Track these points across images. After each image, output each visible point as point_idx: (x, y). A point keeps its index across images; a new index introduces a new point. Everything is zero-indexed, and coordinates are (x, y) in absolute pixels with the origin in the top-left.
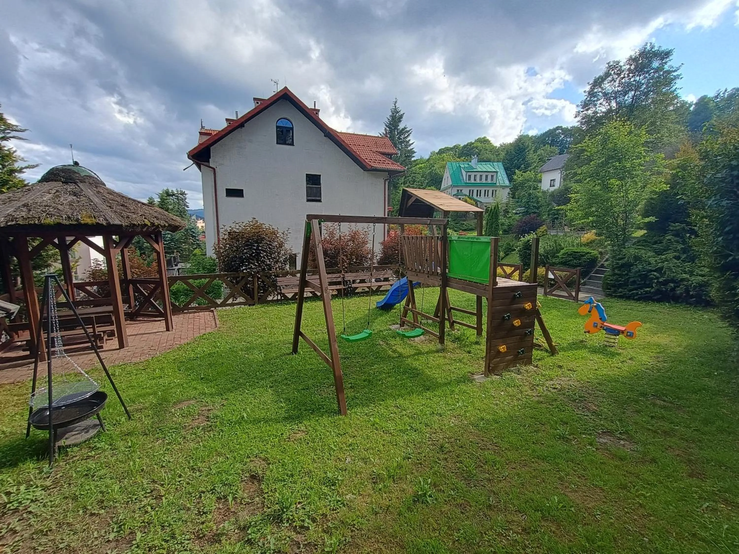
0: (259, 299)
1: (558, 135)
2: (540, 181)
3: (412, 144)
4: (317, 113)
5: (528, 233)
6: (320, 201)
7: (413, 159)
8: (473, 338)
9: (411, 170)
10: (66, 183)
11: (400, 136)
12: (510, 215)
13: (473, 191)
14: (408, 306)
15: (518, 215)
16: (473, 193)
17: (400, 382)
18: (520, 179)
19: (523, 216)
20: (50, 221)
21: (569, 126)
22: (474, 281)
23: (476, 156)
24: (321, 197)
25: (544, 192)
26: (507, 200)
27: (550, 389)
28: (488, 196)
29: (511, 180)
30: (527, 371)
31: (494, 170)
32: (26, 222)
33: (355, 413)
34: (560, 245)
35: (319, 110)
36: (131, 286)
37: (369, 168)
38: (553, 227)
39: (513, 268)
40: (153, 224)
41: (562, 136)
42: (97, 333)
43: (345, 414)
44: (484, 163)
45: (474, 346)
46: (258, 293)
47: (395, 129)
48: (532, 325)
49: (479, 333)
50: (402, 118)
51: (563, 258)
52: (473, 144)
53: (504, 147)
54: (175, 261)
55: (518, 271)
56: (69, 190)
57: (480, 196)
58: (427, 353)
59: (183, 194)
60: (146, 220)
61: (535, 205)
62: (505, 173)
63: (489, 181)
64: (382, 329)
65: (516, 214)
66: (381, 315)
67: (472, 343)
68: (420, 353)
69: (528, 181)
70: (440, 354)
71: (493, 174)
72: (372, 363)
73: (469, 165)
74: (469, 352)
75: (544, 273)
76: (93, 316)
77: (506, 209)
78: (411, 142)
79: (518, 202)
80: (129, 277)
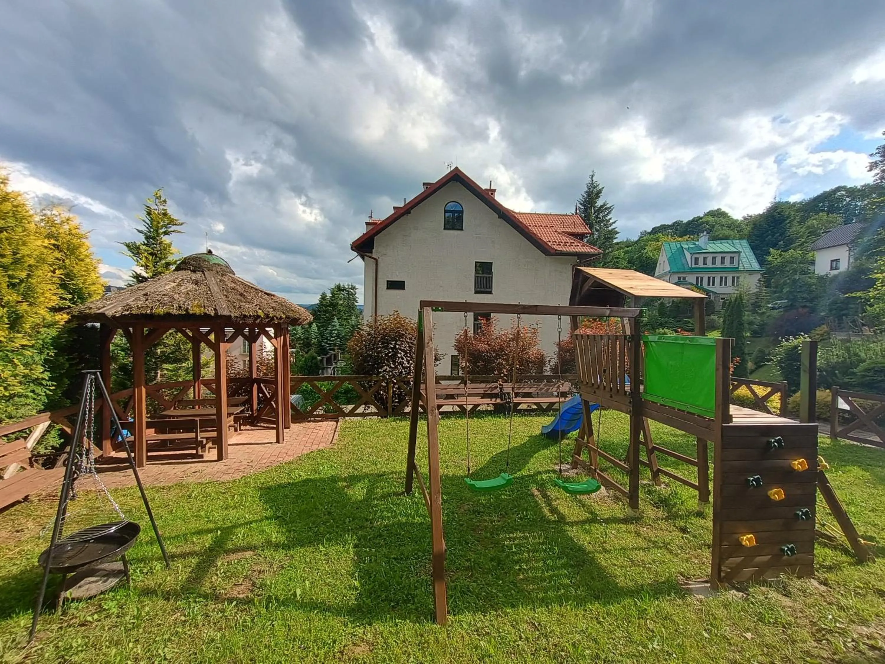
0: (393, 409)
1: (840, 200)
2: (813, 263)
3: (614, 223)
4: (492, 194)
5: (795, 335)
6: (490, 293)
7: (615, 241)
8: (693, 504)
9: (612, 254)
10: (194, 271)
11: (598, 214)
12: (763, 310)
13: (702, 278)
14: (583, 439)
15: (776, 311)
16: (702, 281)
17: (551, 573)
18: (778, 260)
19: (785, 311)
20: (161, 310)
21: (859, 184)
22: (688, 410)
23: (705, 233)
24: (491, 288)
25: (821, 278)
26: (758, 290)
27: (862, 647)
28: (726, 284)
29: (761, 262)
30: (804, 592)
31: (735, 250)
32: (139, 312)
33: (460, 622)
34: (857, 355)
35: (495, 190)
36: (255, 386)
37: (553, 251)
38: (840, 328)
39: (769, 389)
40: (267, 316)
41: (848, 199)
42: (199, 439)
43: (443, 623)
44: (719, 242)
45: (694, 520)
46: (393, 402)
47: (591, 207)
48: (811, 502)
49: (703, 497)
50: (600, 193)
51: (864, 376)
52: (701, 218)
53: (749, 220)
54: (335, 359)
55: (779, 394)
56: (193, 278)
57: (713, 284)
58: (607, 521)
59: (354, 288)
60: (260, 311)
61: (805, 295)
62: (752, 253)
63: (727, 264)
64: (540, 469)
65: (773, 308)
66: (546, 447)
67: (690, 514)
68: (594, 519)
69: (792, 262)
70: (631, 527)
71: (732, 255)
72: (512, 527)
73: (695, 244)
74: (684, 530)
75: (830, 398)
76: (198, 419)
77: (756, 302)
78: (611, 221)
79: (775, 292)
80: (255, 376)
